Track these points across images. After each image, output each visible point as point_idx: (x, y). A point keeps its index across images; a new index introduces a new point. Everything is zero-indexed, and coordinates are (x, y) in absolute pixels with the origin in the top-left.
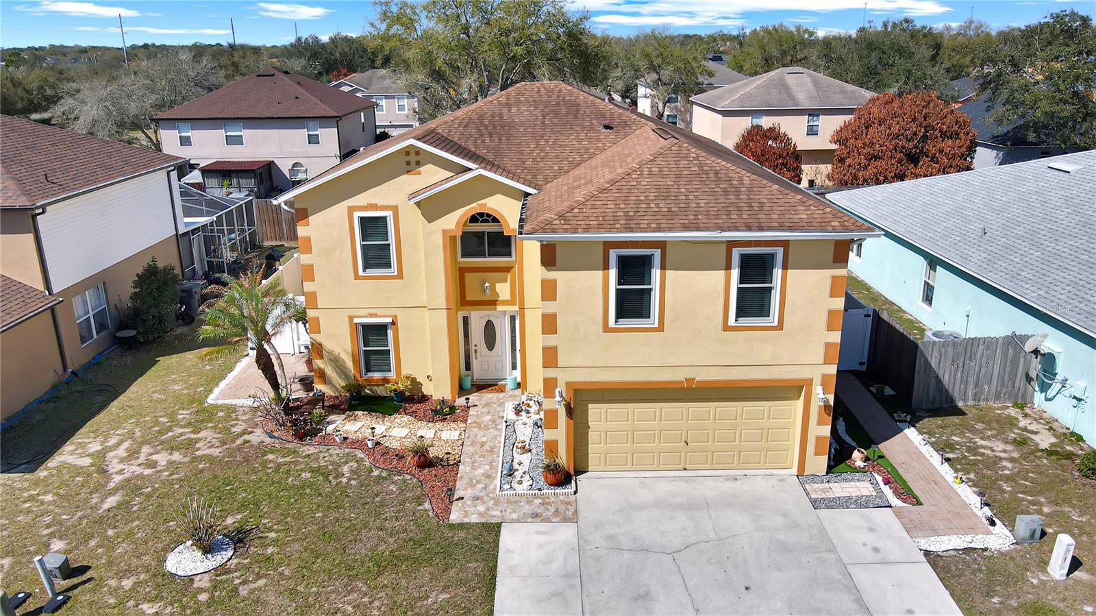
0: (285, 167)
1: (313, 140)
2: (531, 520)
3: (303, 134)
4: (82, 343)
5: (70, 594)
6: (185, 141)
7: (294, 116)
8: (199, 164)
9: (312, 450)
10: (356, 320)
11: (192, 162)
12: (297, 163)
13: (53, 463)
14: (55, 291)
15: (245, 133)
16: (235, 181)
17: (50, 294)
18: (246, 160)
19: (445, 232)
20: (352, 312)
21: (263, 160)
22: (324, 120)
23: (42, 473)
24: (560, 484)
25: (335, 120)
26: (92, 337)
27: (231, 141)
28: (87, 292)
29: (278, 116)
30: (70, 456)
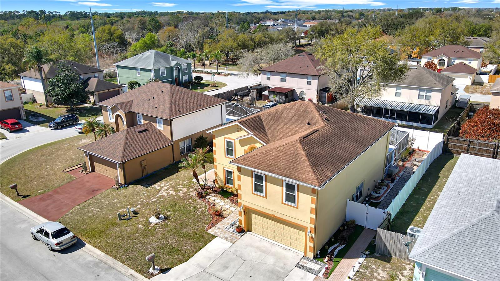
0: (298, 92)
1: (309, 83)
2: (224, 238)
3: (305, 81)
4: (181, 154)
5: (132, 218)
6: (268, 79)
7: (303, 74)
8: (271, 87)
9: (200, 202)
10: (225, 169)
11: (269, 86)
12: (303, 91)
13: (153, 186)
14: (174, 140)
15: (287, 78)
16: (278, 96)
17: (172, 141)
18: (286, 88)
19: (245, 150)
20: (224, 166)
21: (291, 88)
22: (314, 76)
23: (149, 188)
24: (239, 232)
25: (317, 77)
26: (185, 153)
27: (283, 80)
28: (185, 141)
29: (298, 73)
30: (157, 186)
